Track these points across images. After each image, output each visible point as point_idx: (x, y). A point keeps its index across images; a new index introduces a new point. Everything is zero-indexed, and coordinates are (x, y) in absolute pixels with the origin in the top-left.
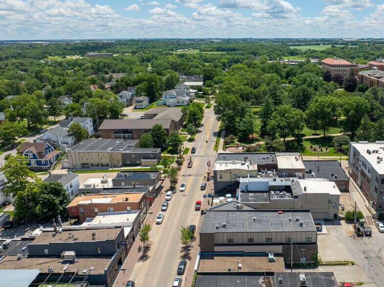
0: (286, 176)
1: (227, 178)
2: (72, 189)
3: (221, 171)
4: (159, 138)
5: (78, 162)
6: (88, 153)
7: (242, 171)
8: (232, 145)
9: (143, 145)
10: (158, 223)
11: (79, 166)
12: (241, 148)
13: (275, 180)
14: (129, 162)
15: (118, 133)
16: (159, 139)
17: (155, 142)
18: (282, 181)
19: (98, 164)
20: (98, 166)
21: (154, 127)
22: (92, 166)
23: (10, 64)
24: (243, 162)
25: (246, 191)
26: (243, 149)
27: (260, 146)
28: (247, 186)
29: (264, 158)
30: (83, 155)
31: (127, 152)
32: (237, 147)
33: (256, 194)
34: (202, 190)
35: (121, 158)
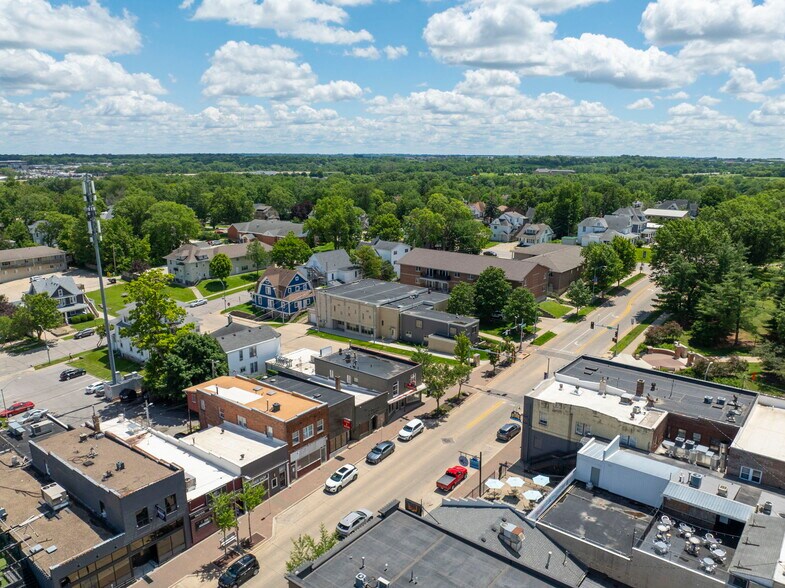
0: (754, 479)
1: (558, 429)
2: (253, 360)
3: (546, 404)
4: (489, 297)
5: (329, 317)
6: (345, 301)
7: (604, 421)
8: (665, 347)
9: (453, 308)
10: (328, 491)
11: (329, 324)
12: (685, 361)
13: (695, 483)
14: (410, 336)
15: (426, 276)
16: (487, 300)
17: (478, 305)
18: (722, 494)
19: (357, 326)
20: (357, 330)
21: (487, 272)
22: (348, 328)
23: (416, 177)
24: (629, 396)
25: (590, 486)
26: (689, 364)
27: (742, 367)
28: (595, 472)
29: (707, 401)
30: (335, 303)
31: (412, 313)
32: (676, 357)
33: (617, 508)
34: (500, 440)
35: (396, 324)
